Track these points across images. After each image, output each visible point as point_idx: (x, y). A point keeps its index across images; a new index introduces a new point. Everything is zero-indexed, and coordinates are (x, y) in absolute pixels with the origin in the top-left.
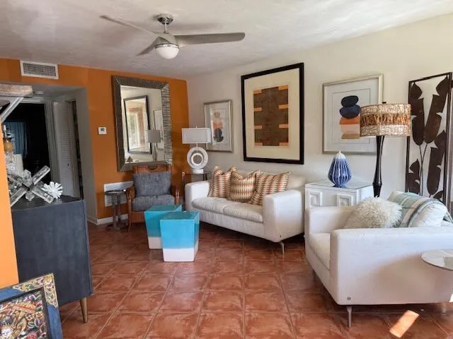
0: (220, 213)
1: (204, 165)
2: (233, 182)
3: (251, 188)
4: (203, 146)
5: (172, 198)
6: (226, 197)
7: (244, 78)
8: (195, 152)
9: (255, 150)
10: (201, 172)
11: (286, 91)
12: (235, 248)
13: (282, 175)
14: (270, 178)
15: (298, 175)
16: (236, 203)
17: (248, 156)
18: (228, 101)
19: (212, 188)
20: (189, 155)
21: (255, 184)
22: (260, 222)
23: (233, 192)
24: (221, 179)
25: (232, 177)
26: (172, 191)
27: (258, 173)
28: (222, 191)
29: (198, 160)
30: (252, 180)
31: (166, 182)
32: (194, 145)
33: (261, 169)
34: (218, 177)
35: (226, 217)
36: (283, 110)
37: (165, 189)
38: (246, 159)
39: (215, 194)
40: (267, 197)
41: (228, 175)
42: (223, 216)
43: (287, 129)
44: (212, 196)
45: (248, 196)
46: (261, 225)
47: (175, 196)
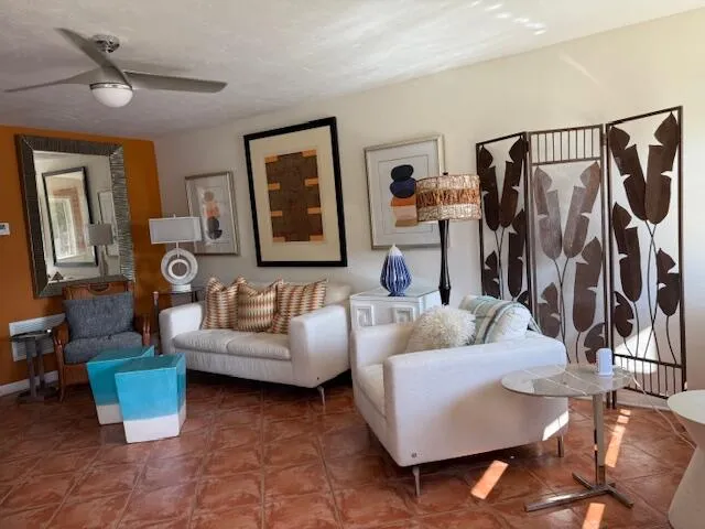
0: (221, 353)
1: (192, 278)
2: (241, 300)
3: (270, 308)
4: (188, 246)
5: (137, 338)
6: (231, 326)
7: (248, 138)
8: (175, 257)
9: (274, 249)
10: (186, 288)
11: (314, 157)
12: (248, 405)
13: (316, 284)
14: (299, 290)
15: (340, 284)
16: (248, 334)
17: (263, 259)
18: (224, 173)
19: (206, 314)
20: (164, 263)
21: (277, 301)
22: (286, 360)
23: (242, 317)
24: (221, 298)
25: (239, 293)
26: (135, 326)
27: (281, 284)
28: (223, 318)
29: (180, 270)
30: (272, 295)
31: (126, 311)
32: (173, 246)
33: (283, 277)
34: (215, 294)
35: (232, 358)
36: (310, 188)
37: (125, 323)
38: (261, 264)
39: (212, 324)
40: (294, 320)
41: (232, 291)
42: (226, 357)
43: (320, 215)
44: (208, 328)
45: (266, 321)
46: (288, 364)
47: (142, 333)
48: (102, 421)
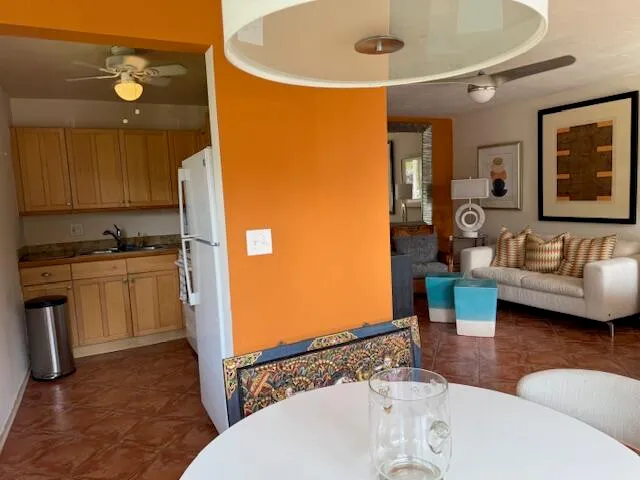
0: (515, 286)
1: (480, 226)
2: (529, 247)
3: (557, 255)
4: (476, 201)
5: (443, 268)
6: (517, 267)
7: (541, 113)
8: (468, 210)
10: (474, 235)
11: (610, 128)
12: (540, 327)
13: (604, 239)
14: (588, 242)
15: (629, 240)
16: (536, 274)
17: (545, 214)
18: (516, 143)
19: (496, 255)
20: (458, 214)
21: (564, 251)
22: (578, 297)
23: (532, 260)
24: (512, 243)
25: (528, 240)
26: (441, 258)
27: (568, 236)
28: (512, 259)
29: (470, 220)
30: (558, 245)
31: (432, 248)
32: (466, 201)
33: (570, 231)
34: (507, 240)
35: (525, 291)
36: (602, 154)
37: (433, 256)
38: (542, 218)
39: (502, 262)
41: (522, 239)
42: (520, 289)
43: (611, 178)
44: (498, 265)
45: (553, 265)
46: (581, 301)
47: (447, 264)
48: (432, 319)
